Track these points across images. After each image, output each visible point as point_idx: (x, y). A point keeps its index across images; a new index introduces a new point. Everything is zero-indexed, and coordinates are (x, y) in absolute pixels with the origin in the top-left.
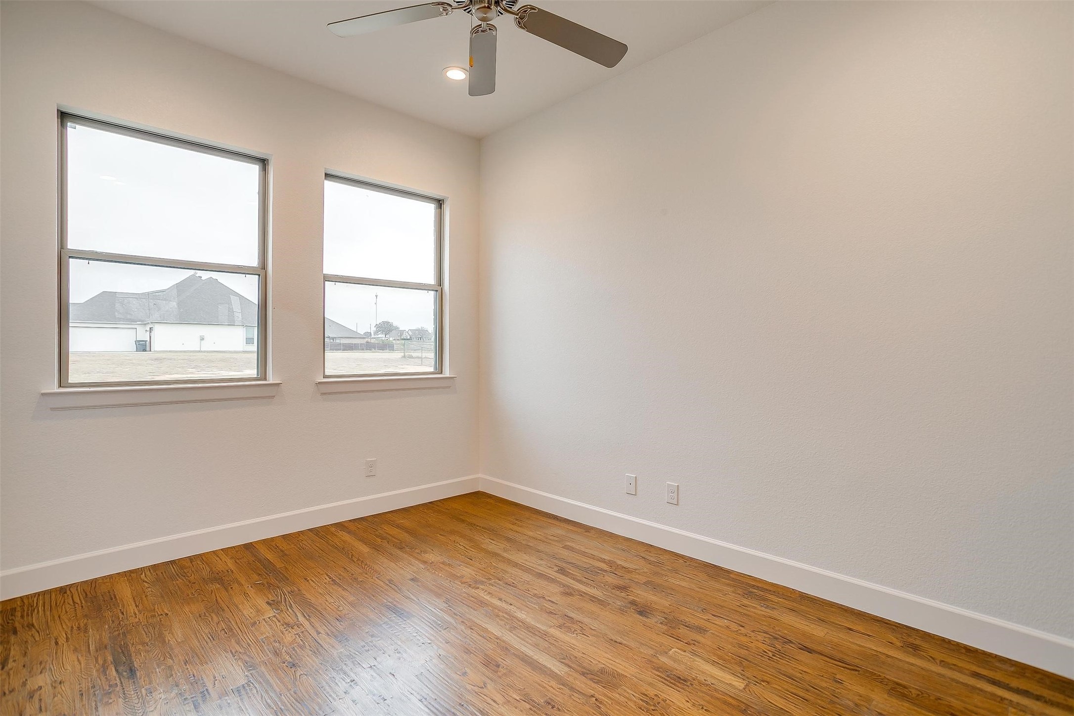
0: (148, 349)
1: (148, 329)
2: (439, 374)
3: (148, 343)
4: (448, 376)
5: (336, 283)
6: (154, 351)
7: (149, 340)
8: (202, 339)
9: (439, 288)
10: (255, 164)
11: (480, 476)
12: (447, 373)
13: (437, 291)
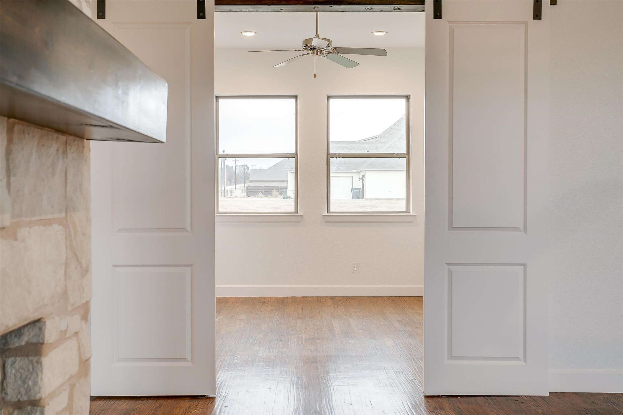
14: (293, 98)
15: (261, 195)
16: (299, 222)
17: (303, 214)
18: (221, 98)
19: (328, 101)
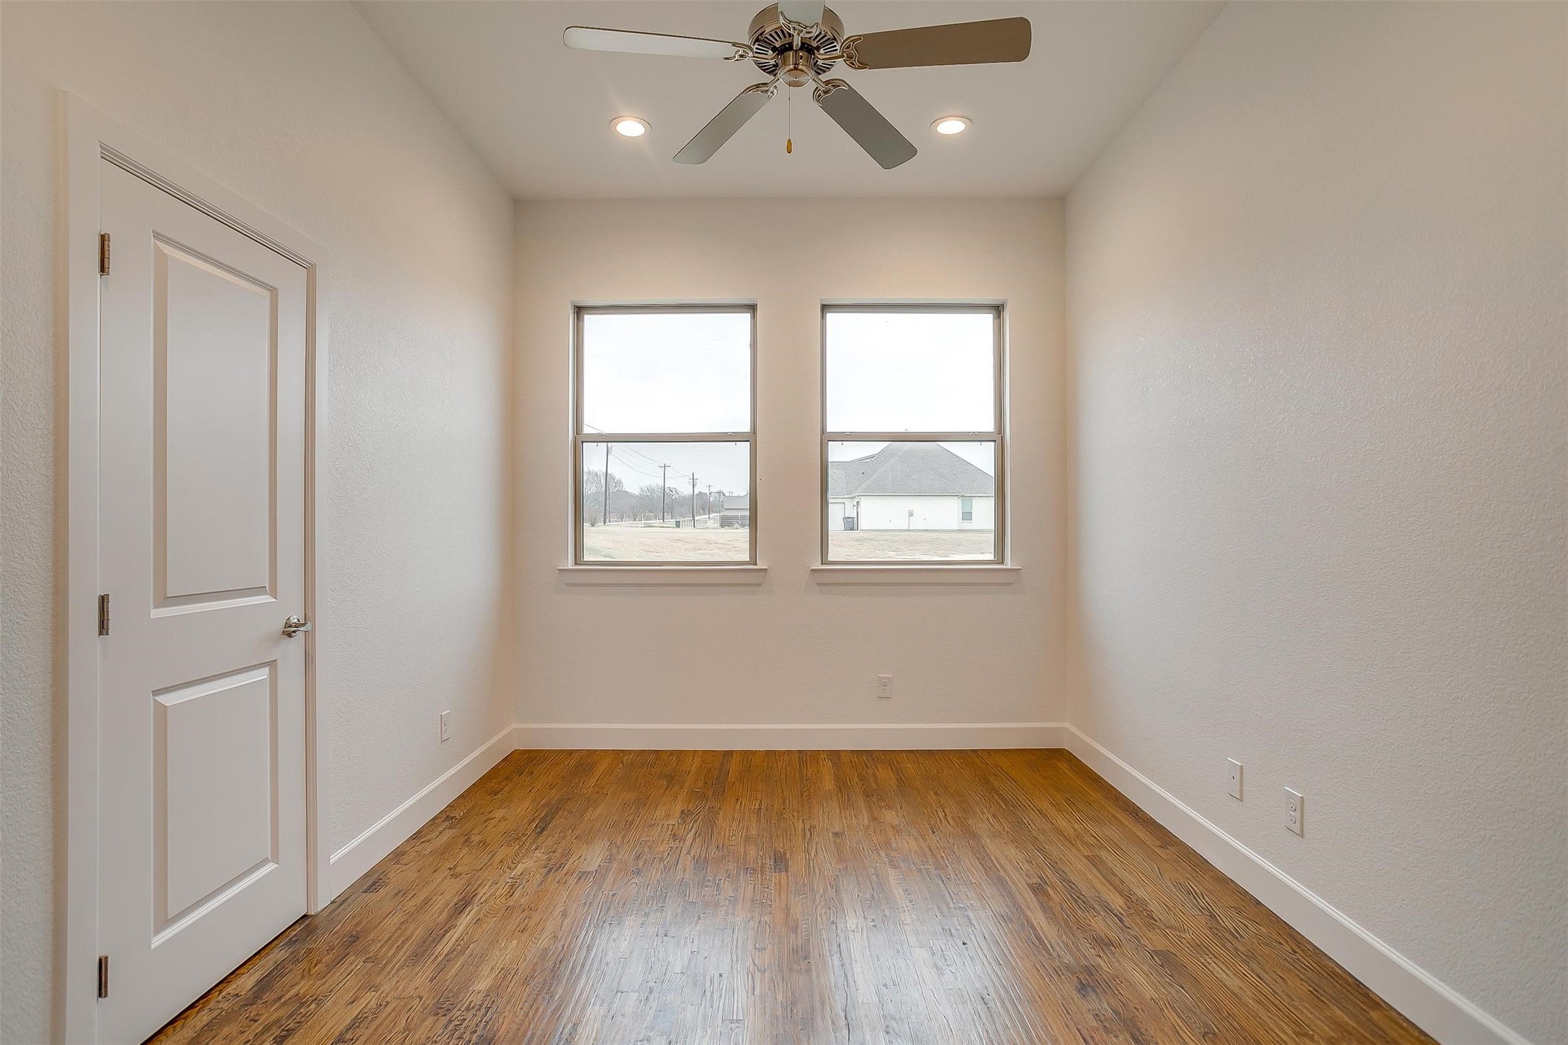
0: (856, 528)
1: (855, 504)
2: (998, 564)
3: (855, 519)
4: (1009, 567)
5: (844, 442)
6: (861, 530)
7: (856, 517)
8: (911, 514)
9: (998, 439)
10: (747, 313)
11: (1065, 726)
12: (1008, 564)
13: (995, 441)
14: (747, 311)
15: (736, 525)
16: (760, 585)
17: (766, 567)
18: (587, 311)
19: (823, 317)
